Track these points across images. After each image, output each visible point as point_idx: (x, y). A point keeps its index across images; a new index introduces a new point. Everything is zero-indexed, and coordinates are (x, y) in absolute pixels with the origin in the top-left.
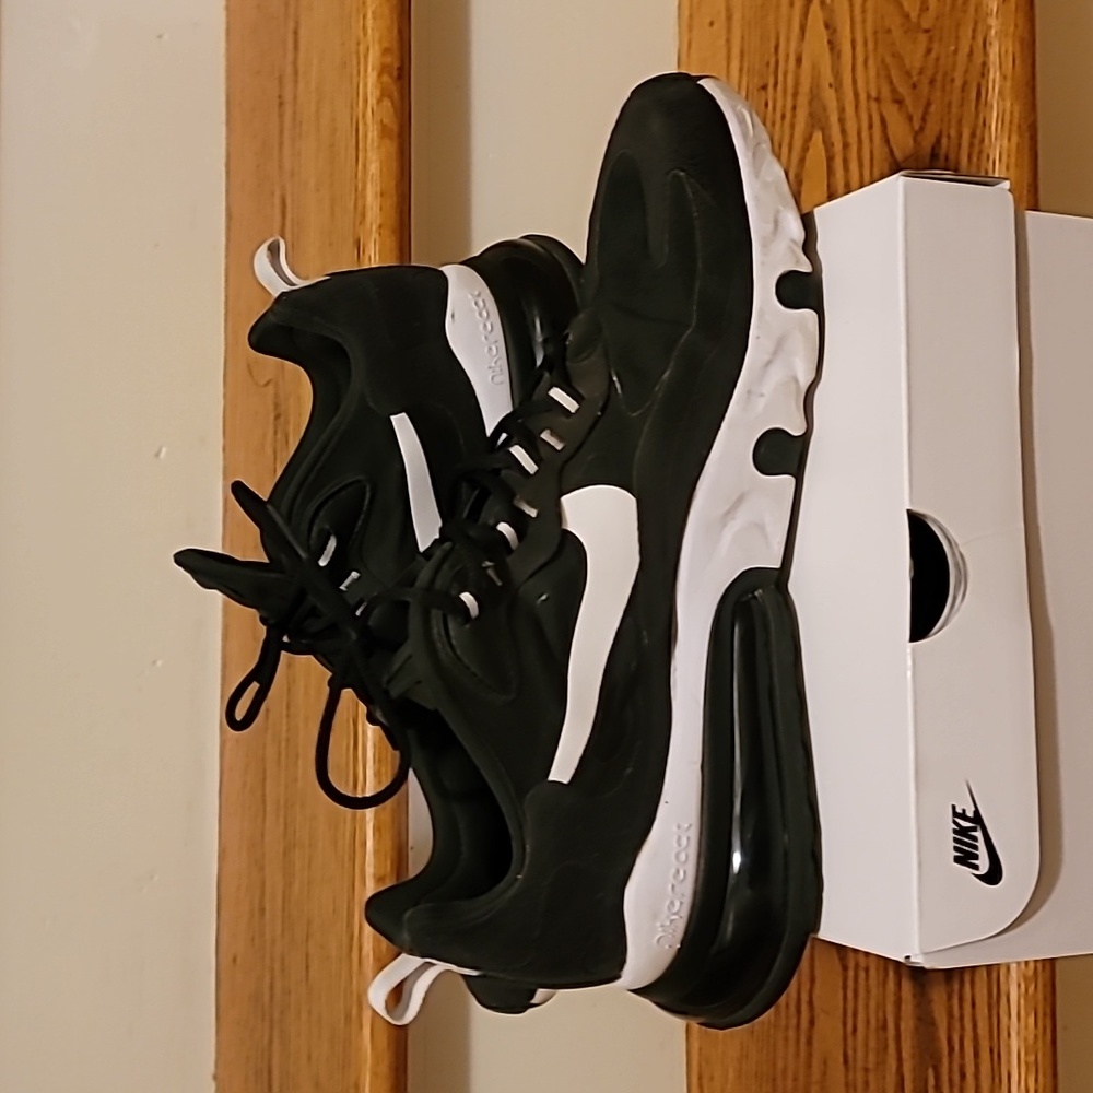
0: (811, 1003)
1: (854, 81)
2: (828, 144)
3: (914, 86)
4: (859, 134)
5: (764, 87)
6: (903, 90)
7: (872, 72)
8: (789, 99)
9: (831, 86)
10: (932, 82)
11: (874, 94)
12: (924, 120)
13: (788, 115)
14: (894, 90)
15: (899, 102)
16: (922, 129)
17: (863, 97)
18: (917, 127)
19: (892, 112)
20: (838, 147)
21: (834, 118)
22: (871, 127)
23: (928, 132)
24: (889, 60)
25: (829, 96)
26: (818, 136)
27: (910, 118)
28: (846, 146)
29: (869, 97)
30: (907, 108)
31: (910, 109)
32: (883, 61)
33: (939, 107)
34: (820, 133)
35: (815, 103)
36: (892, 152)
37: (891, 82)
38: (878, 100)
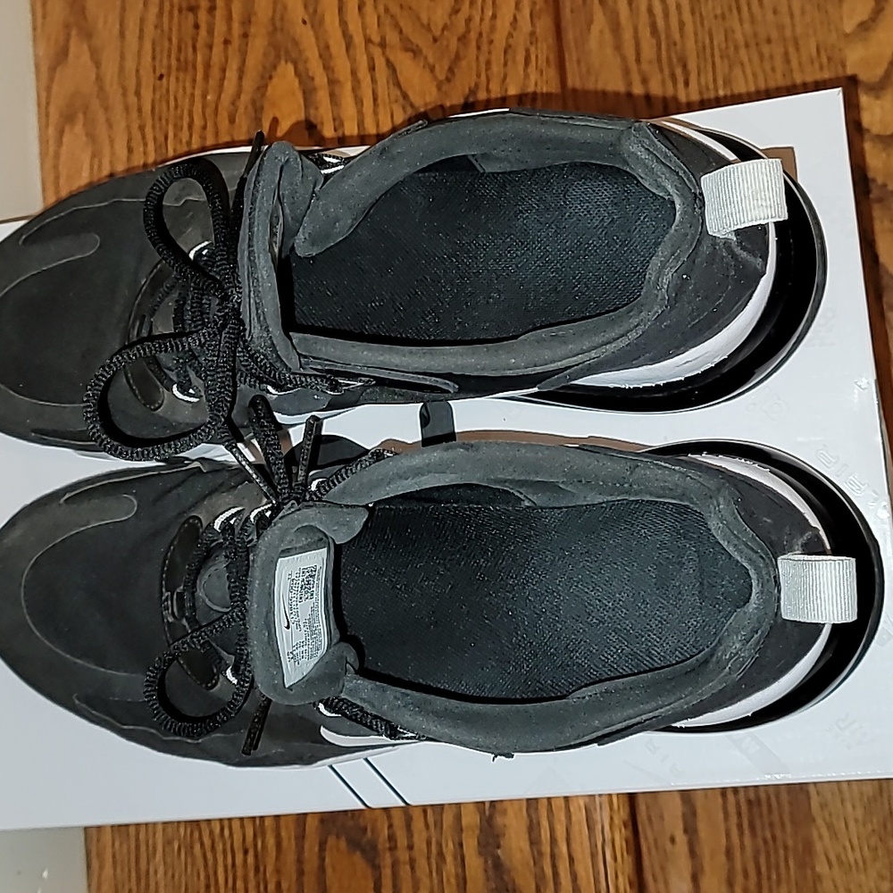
1: (343, 24)
2: (304, 77)
3: (435, 40)
4: (354, 73)
5: (193, 9)
6: (420, 40)
7: (372, 19)
8: (236, 26)
9: (304, 22)
10: (463, 39)
11: (376, 39)
12: (451, 70)
13: (236, 42)
14: (405, 39)
15: (415, 52)
16: (448, 80)
17: (358, 40)
18: (442, 77)
19: (404, 62)
20: (321, 79)
21: (312, 54)
22: (372, 68)
23: (456, 83)
24: (395, 9)
25: (307, 36)
26: (287, 68)
27: (432, 69)
28: (332, 82)
29: (368, 41)
30: (426, 58)
31: (431, 60)
32: (387, 10)
33: (474, 65)
34: (290, 67)
35: (279, 35)
36: (405, 96)
37: (401, 32)
38: (383, 45)
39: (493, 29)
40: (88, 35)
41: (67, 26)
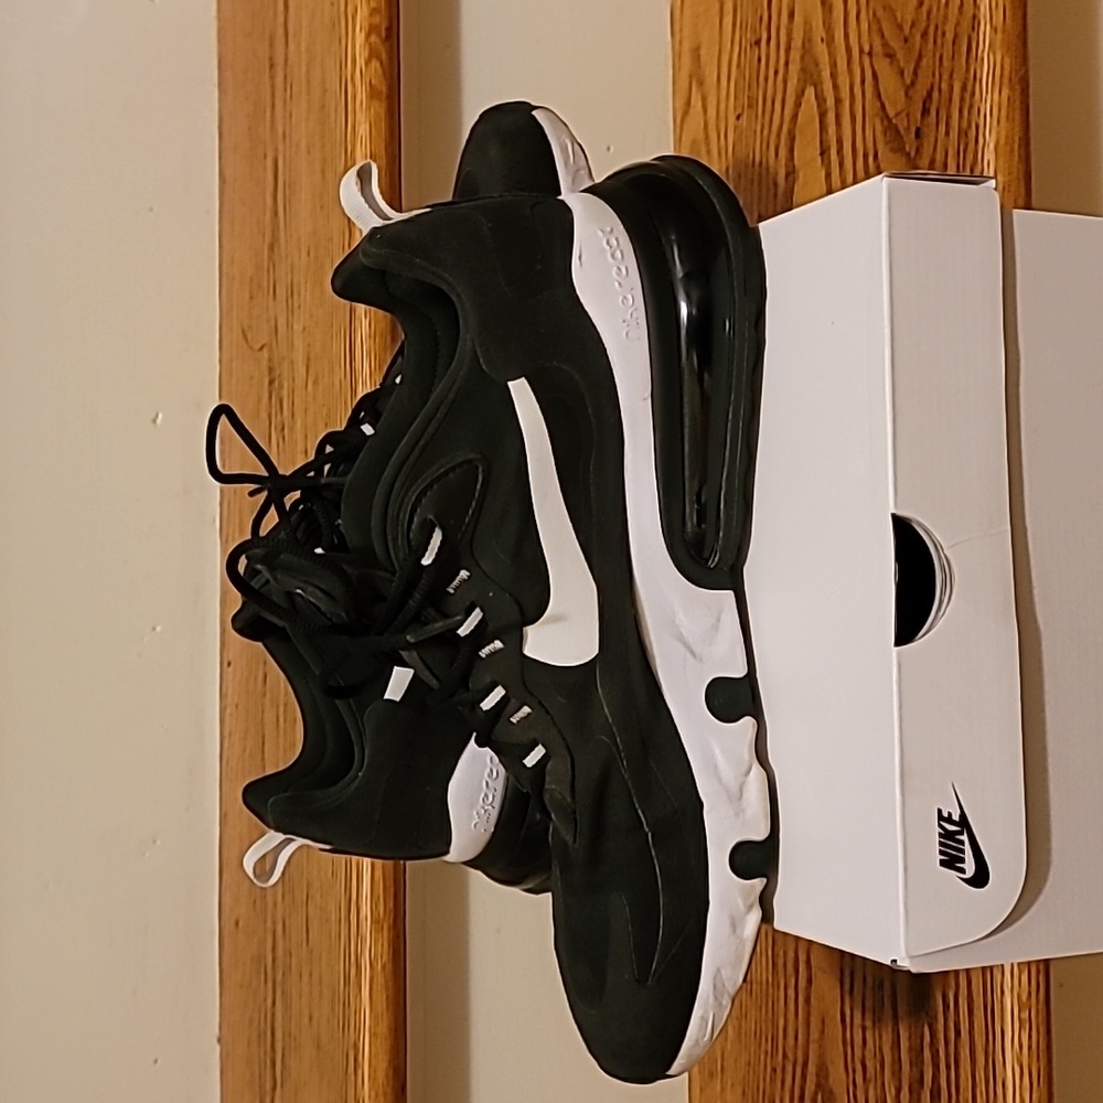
0: (808, 962)
1: (846, 36)
2: (820, 99)
3: (906, 40)
4: (851, 89)
5: (758, 43)
6: (895, 44)
7: (865, 26)
8: (782, 54)
9: (822, 40)
10: (925, 35)
11: (867, 49)
12: (915, 73)
13: (781, 71)
14: (885, 44)
15: (890, 56)
16: (913, 83)
17: (855, 51)
18: (908, 81)
19: (883, 66)
20: (830, 102)
22: (863, 82)
23: (918, 86)
24: (880, 13)
25: (821, 50)
26: (810, 92)
27: (902, 73)
28: (838, 101)
29: (861, 51)
30: (898, 62)
31: (902, 64)
32: (874, 14)
33: (931, 61)
34: (812, 89)
35: (807, 59)
36: (883, 107)
37: (883, 36)
38: (870, 54)
39: (946, 17)
40: (701, 83)
41: (691, 77)
